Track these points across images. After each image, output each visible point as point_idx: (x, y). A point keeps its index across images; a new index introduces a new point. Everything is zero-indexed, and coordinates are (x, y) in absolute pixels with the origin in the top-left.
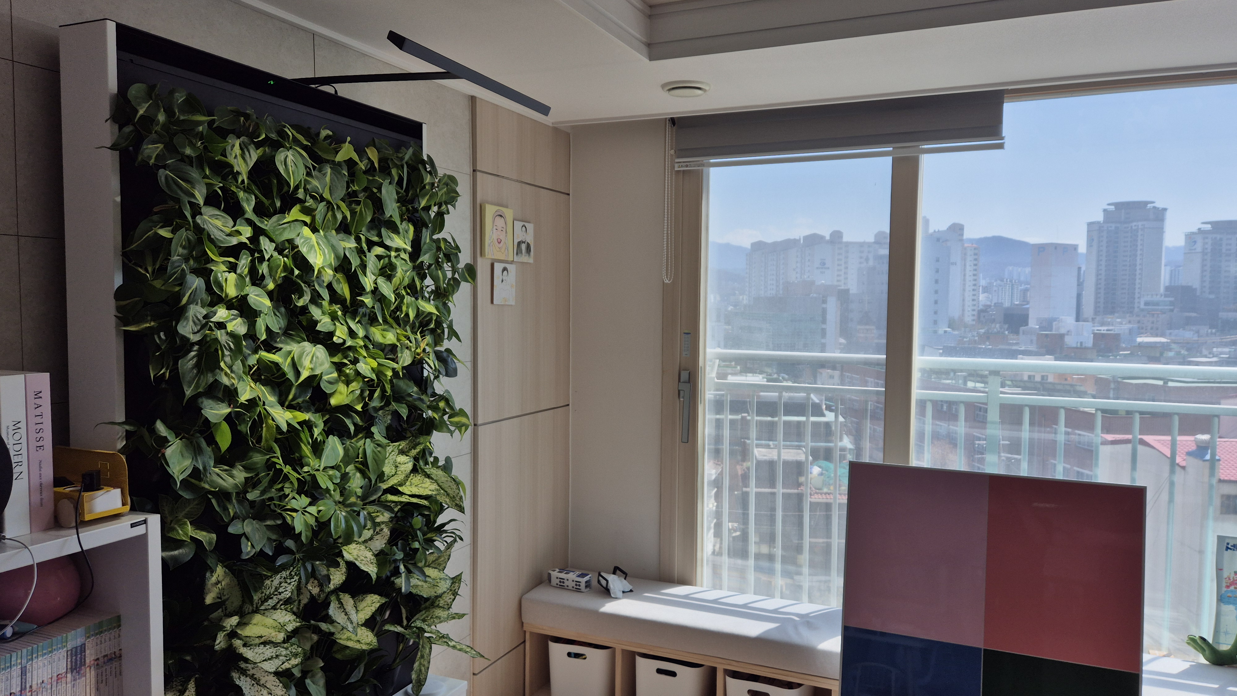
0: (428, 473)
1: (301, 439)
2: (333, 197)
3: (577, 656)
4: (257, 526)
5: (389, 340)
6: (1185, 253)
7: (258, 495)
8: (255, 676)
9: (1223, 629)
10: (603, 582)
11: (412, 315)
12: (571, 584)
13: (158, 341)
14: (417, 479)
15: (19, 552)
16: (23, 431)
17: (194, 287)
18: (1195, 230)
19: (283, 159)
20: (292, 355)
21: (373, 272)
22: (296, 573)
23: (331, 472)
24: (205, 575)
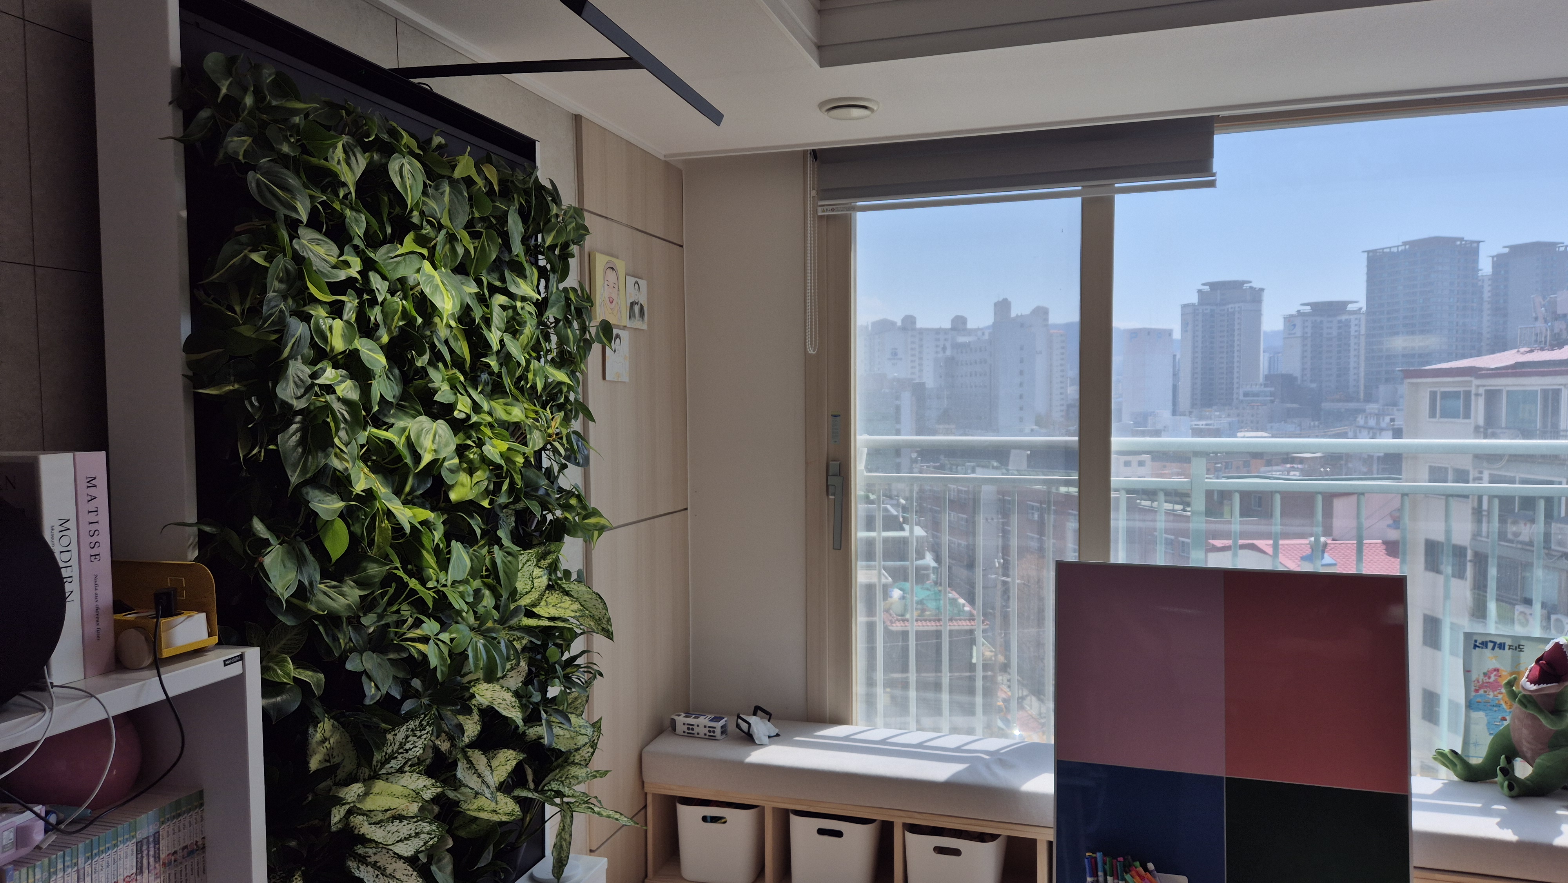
0: (567, 589)
1: (423, 546)
2: (455, 224)
3: (715, 819)
4: (379, 660)
5: (515, 416)
6: (1284, 338)
7: (376, 620)
8: (379, 864)
9: (1472, 740)
10: (744, 726)
11: (540, 387)
12: (703, 731)
13: (250, 409)
14: (553, 597)
15: (80, 705)
16: (73, 533)
17: (298, 334)
18: (1293, 312)
19: (397, 168)
20: (406, 433)
21: (498, 326)
22: (428, 722)
23: (461, 589)
24: (307, 730)
